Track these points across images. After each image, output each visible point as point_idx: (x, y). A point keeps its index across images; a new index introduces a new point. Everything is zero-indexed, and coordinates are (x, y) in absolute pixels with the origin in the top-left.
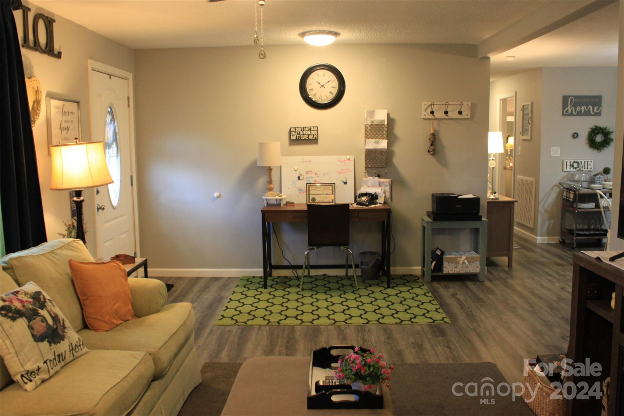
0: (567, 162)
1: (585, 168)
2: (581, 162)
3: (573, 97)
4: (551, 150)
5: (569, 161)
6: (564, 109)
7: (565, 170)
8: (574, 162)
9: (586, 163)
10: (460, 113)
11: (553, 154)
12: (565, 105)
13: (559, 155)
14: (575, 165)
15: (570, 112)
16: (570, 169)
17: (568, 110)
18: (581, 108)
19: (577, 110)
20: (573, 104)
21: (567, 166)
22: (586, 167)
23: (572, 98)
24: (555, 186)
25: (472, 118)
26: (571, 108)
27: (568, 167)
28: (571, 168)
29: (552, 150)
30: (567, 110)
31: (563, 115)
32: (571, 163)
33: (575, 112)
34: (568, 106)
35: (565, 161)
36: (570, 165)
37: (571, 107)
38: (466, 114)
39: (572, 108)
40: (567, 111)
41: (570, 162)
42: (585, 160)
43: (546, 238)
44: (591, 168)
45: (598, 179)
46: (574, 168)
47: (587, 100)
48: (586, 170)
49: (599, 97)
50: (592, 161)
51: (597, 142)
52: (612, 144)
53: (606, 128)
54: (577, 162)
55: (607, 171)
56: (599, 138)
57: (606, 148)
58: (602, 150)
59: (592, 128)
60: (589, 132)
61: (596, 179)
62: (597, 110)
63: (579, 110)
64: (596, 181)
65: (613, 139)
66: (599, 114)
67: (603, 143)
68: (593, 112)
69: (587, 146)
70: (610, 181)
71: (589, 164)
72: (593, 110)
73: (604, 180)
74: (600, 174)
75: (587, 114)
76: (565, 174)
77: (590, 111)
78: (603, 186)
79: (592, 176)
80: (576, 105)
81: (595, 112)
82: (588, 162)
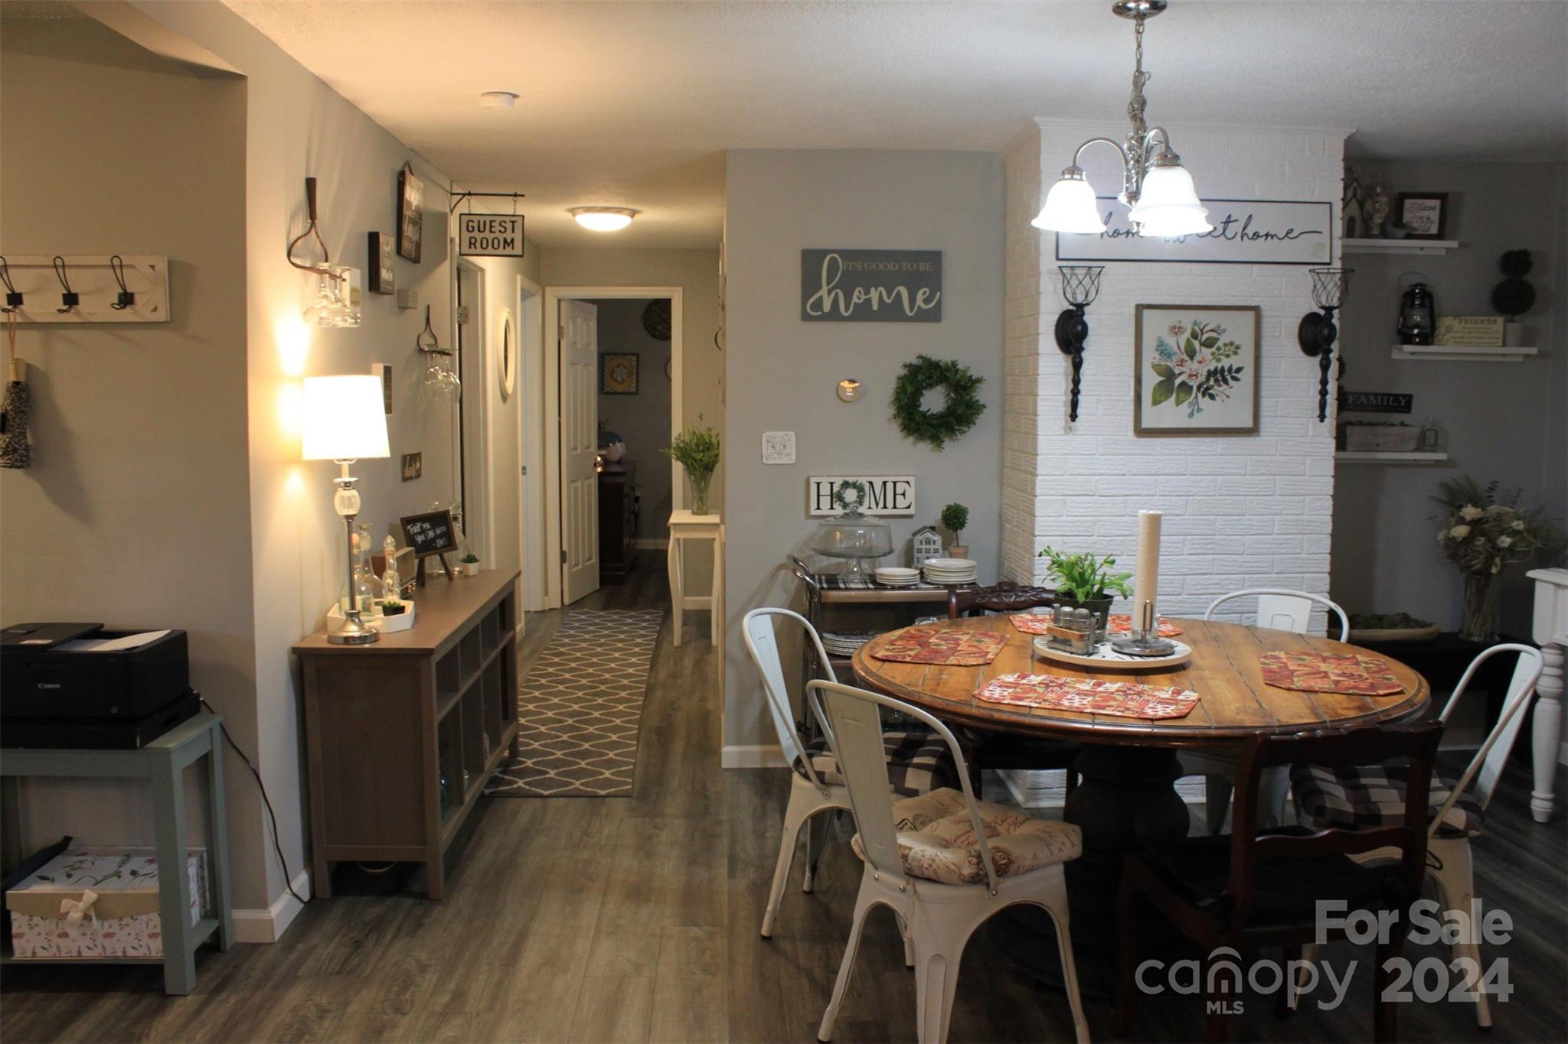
0: (818, 484)
1: (885, 507)
2: (871, 483)
3: (837, 256)
4: (764, 440)
5: (828, 478)
6: (805, 297)
7: (814, 512)
8: (846, 485)
9: (890, 487)
10: (126, 299)
11: (770, 456)
12: (810, 284)
13: (793, 459)
14: (851, 495)
15: (827, 307)
16: (832, 508)
17: (820, 299)
18: (867, 292)
19: (855, 300)
20: (837, 279)
21: (822, 499)
22: (890, 504)
23: (833, 259)
24: (781, 567)
25: (177, 320)
26: (833, 295)
27: (825, 502)
28: (836, 506)
29: (768, 441)
30: (816, 300)
31: (806, 317)
32: (836, 488)
33: (847, 309)
34: (820, 287)
35: (813, 480)
36: (832, 495)
37: (830, 292)
38: (152, 303)
39: (837, 294)
40: (818, 305)
41: (832, 484)
42: (885, 479)
43: (756, 748)
44: (909, 507)
45: (924, 546)
46: (845, 506)
47: (890, 266)
48: (890, 511)
49: (934, 258)
50: (912, 480)
51: (924, 414)
52: (982, 419)
53: (954, 364)
54: (854, 485)
55: (954, 519)
56: (934, 401)
57: (959, 436)
58: (947, 444)
59: (911, 365)
60: (899, 378)
61: (917, 545)
62: (927, 301)
63: (861, 301)
64: (916, 555)
65: (984, 406)
66: (933, 315)
67: (951, 419)
68: (911, 309)
69: (894, 429)
70: (965, 556)
71: (899, 491)
72: (912, 300)
73: (949, 548)
74: (933, 528)
75: (891, 313)
76: (813, 525)
77: (902, 306)
78: (922, 573)
79: (910, 536)
80: (847, 285)
81: (919, 308)
82: (895, 483)
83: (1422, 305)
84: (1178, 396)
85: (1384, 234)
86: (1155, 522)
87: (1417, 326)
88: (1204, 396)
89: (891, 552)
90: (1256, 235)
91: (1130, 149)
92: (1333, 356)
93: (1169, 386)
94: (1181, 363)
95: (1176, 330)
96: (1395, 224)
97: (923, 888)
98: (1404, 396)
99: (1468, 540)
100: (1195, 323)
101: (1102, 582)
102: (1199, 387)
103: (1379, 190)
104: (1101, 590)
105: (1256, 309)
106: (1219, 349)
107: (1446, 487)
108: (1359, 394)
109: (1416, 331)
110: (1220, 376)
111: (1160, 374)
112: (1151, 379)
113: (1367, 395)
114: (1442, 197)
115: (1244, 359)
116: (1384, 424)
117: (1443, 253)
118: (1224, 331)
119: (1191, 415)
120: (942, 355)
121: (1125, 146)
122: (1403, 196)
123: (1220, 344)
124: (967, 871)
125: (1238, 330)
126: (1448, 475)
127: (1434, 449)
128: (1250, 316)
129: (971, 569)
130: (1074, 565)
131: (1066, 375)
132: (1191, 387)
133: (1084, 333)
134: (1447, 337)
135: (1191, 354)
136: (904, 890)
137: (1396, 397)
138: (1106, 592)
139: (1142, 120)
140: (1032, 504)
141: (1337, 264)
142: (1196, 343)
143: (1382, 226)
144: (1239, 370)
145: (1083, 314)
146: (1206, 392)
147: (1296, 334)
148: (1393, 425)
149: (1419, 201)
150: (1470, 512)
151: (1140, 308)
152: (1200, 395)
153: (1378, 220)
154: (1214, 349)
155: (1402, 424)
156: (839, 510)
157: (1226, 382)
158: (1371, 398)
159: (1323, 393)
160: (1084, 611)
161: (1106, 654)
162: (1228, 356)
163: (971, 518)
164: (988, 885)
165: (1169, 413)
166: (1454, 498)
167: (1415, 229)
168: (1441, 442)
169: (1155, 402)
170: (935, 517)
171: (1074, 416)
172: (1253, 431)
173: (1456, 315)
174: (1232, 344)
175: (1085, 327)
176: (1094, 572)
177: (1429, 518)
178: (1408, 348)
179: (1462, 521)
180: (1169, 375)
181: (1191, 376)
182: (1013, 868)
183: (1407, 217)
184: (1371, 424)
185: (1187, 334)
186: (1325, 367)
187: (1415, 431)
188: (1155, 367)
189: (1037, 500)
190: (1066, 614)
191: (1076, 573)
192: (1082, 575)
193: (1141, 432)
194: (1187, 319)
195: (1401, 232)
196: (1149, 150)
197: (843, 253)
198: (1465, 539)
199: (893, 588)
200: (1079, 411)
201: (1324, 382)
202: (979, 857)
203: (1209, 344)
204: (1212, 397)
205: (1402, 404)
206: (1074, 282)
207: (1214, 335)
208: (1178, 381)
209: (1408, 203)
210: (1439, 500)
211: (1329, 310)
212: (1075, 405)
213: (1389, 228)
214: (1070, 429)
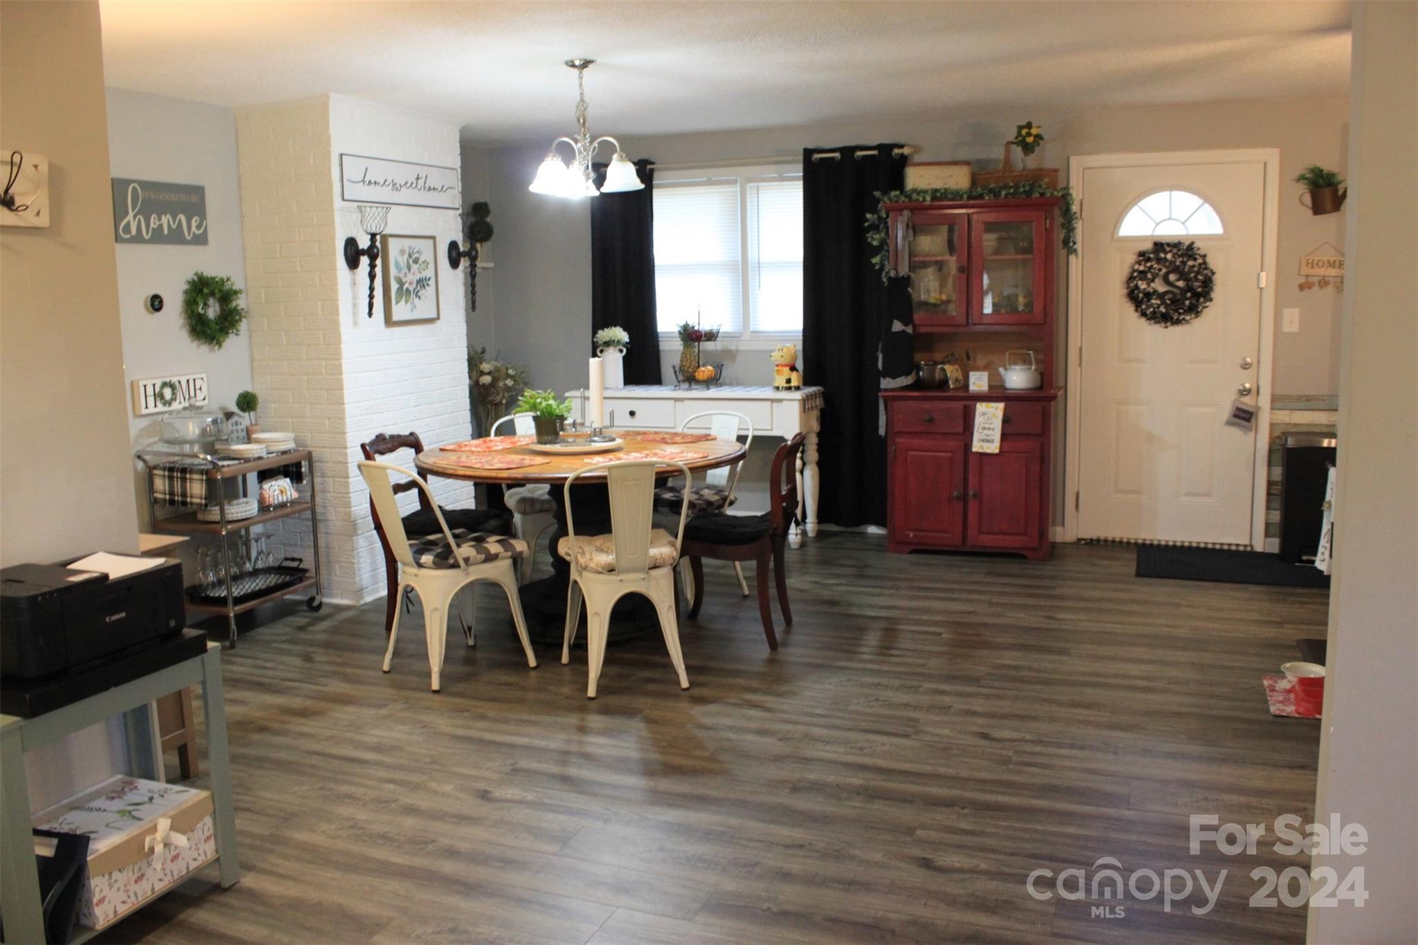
0: (145, 386)
1: (190, 400)
3: (136, 185)
5: (151, 380)
6: (117, 220)
7: (144, 411)
8: (165, 385)
9: (191, 383)
12: (119, 212)
14: (168, 393)
15: (134, 231)
16: (155, 406)
17: (128, 223)
18: (160, 219)
19: (152, 225)
20: (138, 206)
21: (148, 398)
22: (193, 397)
23: (134, 188)
25: (55, 227)
26: (137, 220)
27: (151, 400)
28: (159, 404)
30: (125, 225)
32: (157, 390)
33: (147, 234)
34: (127, 213)
35: (142, 383)
36: (155, 395)
37: (135, 217)
39: (139, 219)
40: (127, 228)
41: (154, 385)
42: (188, 377)
44: (204, 399)
46: (167, 402)
47: (173, 197)
48: (194, 404)
49: (199, 191)
50: (204, 376)
51: (205, 321)
53: (228, 279)
54: (169, 385)
55: (245, 403)
56: (213, 310)
57: (230, 338)
58: (224, 344)
59: (192, 281)
60: (185, 292)
61: (230, 428)
62: (199, 227)
63: (156, 226)
65: (246, 312)
66: (201, 240)
67: (222, 324)
68: (189, 234)
69: (185, 335)
71: (198, 387)
72: (189, 227)
75: (176, 237)
76: (144, 423)
77: (183, 232)
80: (147, 210)
81: (194, 233)
82: (194, 380)
84: (406, 299)
90: (430, 189)
93: (401, 290)
94: (405, 275)
95: (401, 252)
99: (493, 384)
100: (410, 247)
102: (413, 291)
105: (434, 238)
106: (420, 265)
110: (422, 283)
111: (397, 283)
112: (394, 287)
115: (431, 272)
118: (422, 252)
119: (411, 310)
120: (212, 271)
123: (420, 262)
125: (427, 252)
131: (351, 284)
135: (409, 268)
141: (460, 210)
142: (411, 261)
144: (429, 280)
145: (376, 240)
146: (417, 294)
147: (447, 257)
150: (485, 366)
151: (386, 237)
152: (415, 297)
156: (161, 407)
157: (424, 286)
162: (424, 270)
165: (403, 310)
169: (396, 302)
171: (370, 314)
172: (436, 319)
174: (425, 261)
179: (483, 372)
180: (401, 284)
181: (410, 284)
185: (406, 255)
188: (396, 278)
193: (390, 324)
194: (404, 244)
197: (140, 183)
203: (416, 261)
204: (420, 298)
206: (371, 218)
207: (418, 255)
208: (405, 288)
212: (371, 306)
214: (356, 324)
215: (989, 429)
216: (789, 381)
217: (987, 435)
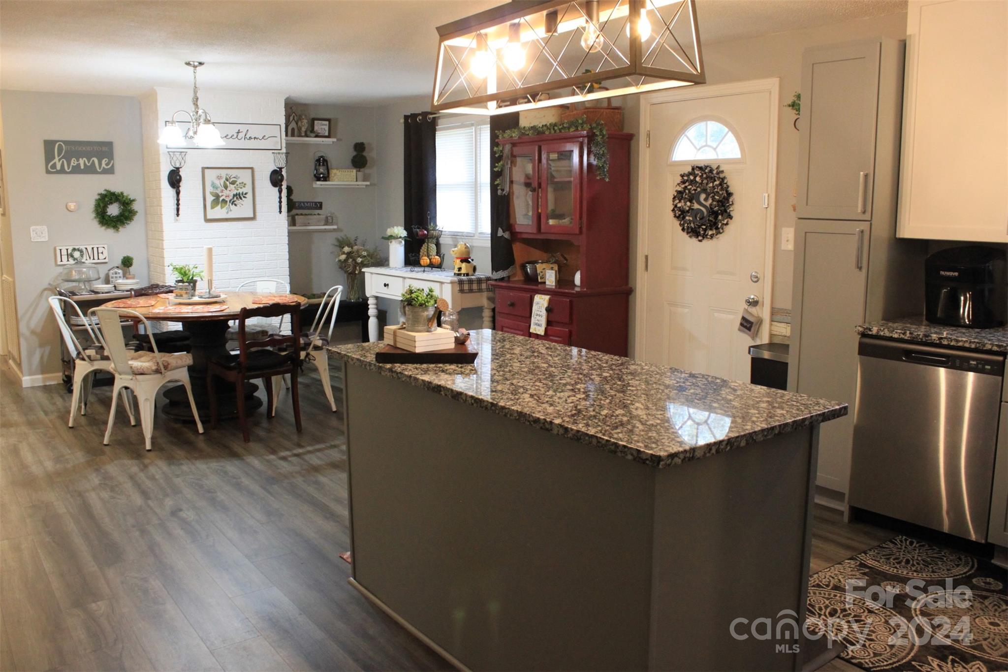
0: (61, 250)
2: (86, 248)
3: (62, 143)
4: (31, 230)
5: (65, 247)
6: (47, 163)
7: (59, 263)
8: (74, 250)
9: (95, 250)
11: (35, 238)
12: (49, 156)
13: (46, 239)
14: (77, 254)
15: (58, 167)
16: (68, 261)
17: (55, 163)
18: (78, 160)
19: (72, 164)
20: (63, 154)
21: (63, 257)
22: (96, 257)
23: (60, 145)
24: (45, 290)
26: (61, 162)
27: (65, 258)
28: (70, 259)
29: (33, 231)
30: (53, 164)
31: (48, 172)
32: (69, 252)
33: (68, 168)
34: (54, 158)
35: (58, 248)
36: (67, 255)
37: (59, 160)
39: (63, 161)
40: (54, 166)
41: (67, 249)
42: (93, 246)
43: (39, 376)
44: (105, 259)
45: (114, 275)
46: (75, 259)
47: (88, 148)
48: (96, 261)
49: (110, 144)
50: (106, 246)
51: (109, 216)
52: (136, 218)
53: (122, 193)
54: (78, 250)
55: (127, 262)
56: (114, 210)
57: (127, 226)
58: (121, 229)
59: (101, 194)
60: (96, 200)
61: (111, 275)
62: (107, 165)
63: (75, 165)
64: (111, 279)
65: (137, 212)
66: (110, 171)
67: (122, 218)
68: (100, 169)
69: (95, 224)
70: (133, 278)
71: (100, 251)
72: (100, 164)
73: (125, 276)
74: (118, 267)
75: (90, 170)
76: (59, 269)
77: (95, 167)
78: (115, 286)
79: (107, 272)
80: (68, 157)
81: (104, 168)
82: (98, 248)
83: (323, 165)
84: (221, 206)
85: (306, 136)
86: (210, 250)
87: (322, 174)
88: (232, 204)
89: (99, 278)
90: (250, 138)
91: (193, 115)
92: (284, 187)
93: (218, 200)
94: (222, 191)
95: (219, 178)
96: (311, 131)
97: (139, 377)
98: (319, 203)
99: (346, 260)
100: (227, 175)
101: (193, 275)
102: (230, 201)
103: (303, 117)
104: (192, 278)
105: (252, 168)
106: (237, 185)
107: (338, 240)
108: (301, 202)
109: (321, 176)
110: (238, 196)
111: (213, 196)
112: (210, 199)
113: (304, 202)
114: (329, 120)
115: (248, 189)
116: (311, 215)
117: (332, 143)
118: (239, 178)
119: (227, 213)
120: (116, 189)
121: (191, 114)
122: (313, 120)
123: (238, 183)
124: (154, 368)
125: (244, 177)
126: (339, 235)
127: (332, 224)
128: (250, 171)
129: (137, 283)
130: (182, 268)
131: (173, 197)
132: (227, 201)
133: (180, 180)
134: (335, 177)
135: (226, 187)
136: (132, 379)
137: (316, 203)
138: (194, 278)
139: (197, 105)
140: (163, 252)
141: (284, 150)
142: (228, 183)
143: (306, 132)
144: (246, 194)
145: (179, 171)
146: (233, 203)
147: (269, 179)
148: (315, 215)
149: (320, 122)
150: (347, 249)
151: (204, 169)
152: (231, 204)
153: (303, 129)
154: (235, 185)
155: (319, 214)
156: (72, 261)
157: (241, 199)
158: (306, 204)
159: (280, 202)
160: (187, 284)
161: (196, 299)
162: (241, 188)
163: (135, 262)
164: (161, 373)
165: (218, 212)
166: (341, 244)
167: (319, 133)
168: (334, 221)
169: (212, 208)
170: (119, 262)
171: (178, 215)
172: (253, 218)
173: (337, 169)
174: (242, 183)
175: (180, 177)
176: (189, 271)
177: (331, 253)
178: (318, 183)
179: (344, 253)
180: (217, 197)
181: (226, 196)
182: (170, 366)
183: (316, 128)
184: (306, 215)
185: (224, 179)
186: (280, 192)
187: (323, 217)
188: (211, 193)
189: (165, 251)
190: (180, 286)
191: (183, 271)
192: (185, 272)
193: (207, 220)
194: (223, 173)
195: (313, 135)
196: (200, 116)
197: (65, 142)
198: (345, 260)
199: (103, 293)
200: (180, 212)
201: (280, 198)
202: (158, 363)
203: (233, 183)
204: (236, 205)
205: (319, 206)
206: (175, 159)
207: (235, 179)
208: (221, 199)
209: (316, 122)
210: (336, 246)
211: (281, 169)
212: (178, 210)
213: (308, 133)
214: (177, 220)
215: (540, 316)
216: (460, 269)
217: (538, 320)
